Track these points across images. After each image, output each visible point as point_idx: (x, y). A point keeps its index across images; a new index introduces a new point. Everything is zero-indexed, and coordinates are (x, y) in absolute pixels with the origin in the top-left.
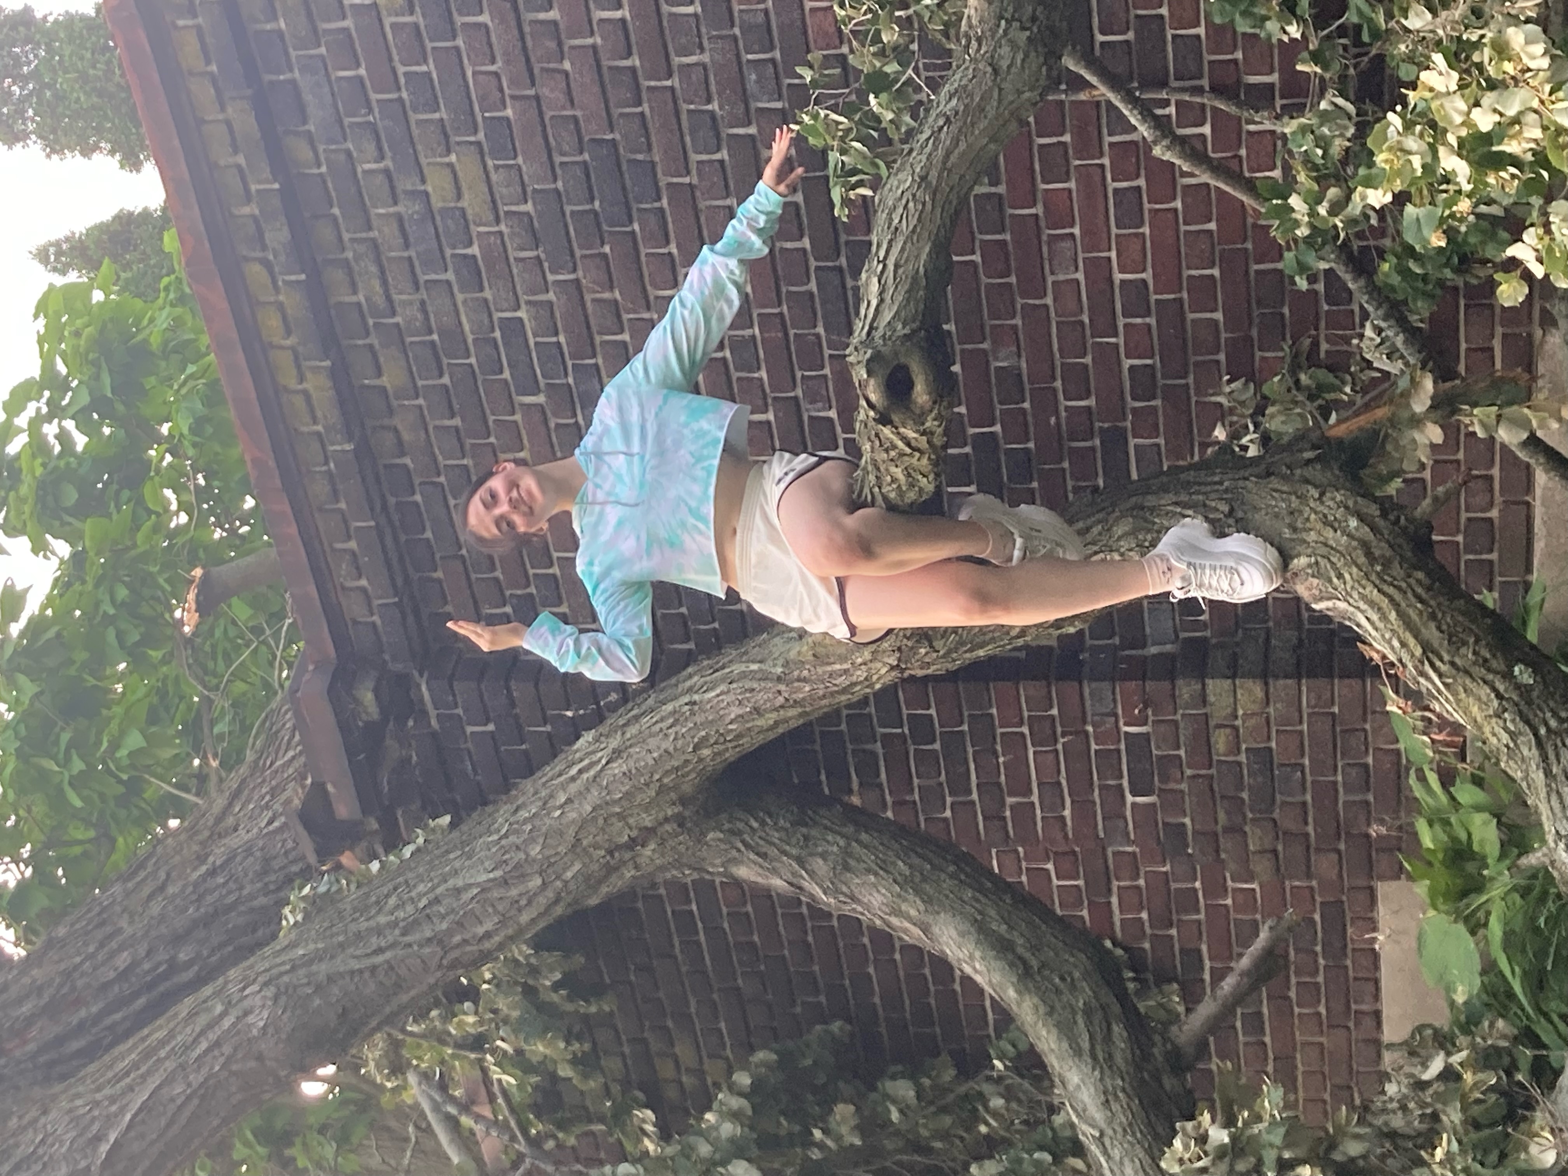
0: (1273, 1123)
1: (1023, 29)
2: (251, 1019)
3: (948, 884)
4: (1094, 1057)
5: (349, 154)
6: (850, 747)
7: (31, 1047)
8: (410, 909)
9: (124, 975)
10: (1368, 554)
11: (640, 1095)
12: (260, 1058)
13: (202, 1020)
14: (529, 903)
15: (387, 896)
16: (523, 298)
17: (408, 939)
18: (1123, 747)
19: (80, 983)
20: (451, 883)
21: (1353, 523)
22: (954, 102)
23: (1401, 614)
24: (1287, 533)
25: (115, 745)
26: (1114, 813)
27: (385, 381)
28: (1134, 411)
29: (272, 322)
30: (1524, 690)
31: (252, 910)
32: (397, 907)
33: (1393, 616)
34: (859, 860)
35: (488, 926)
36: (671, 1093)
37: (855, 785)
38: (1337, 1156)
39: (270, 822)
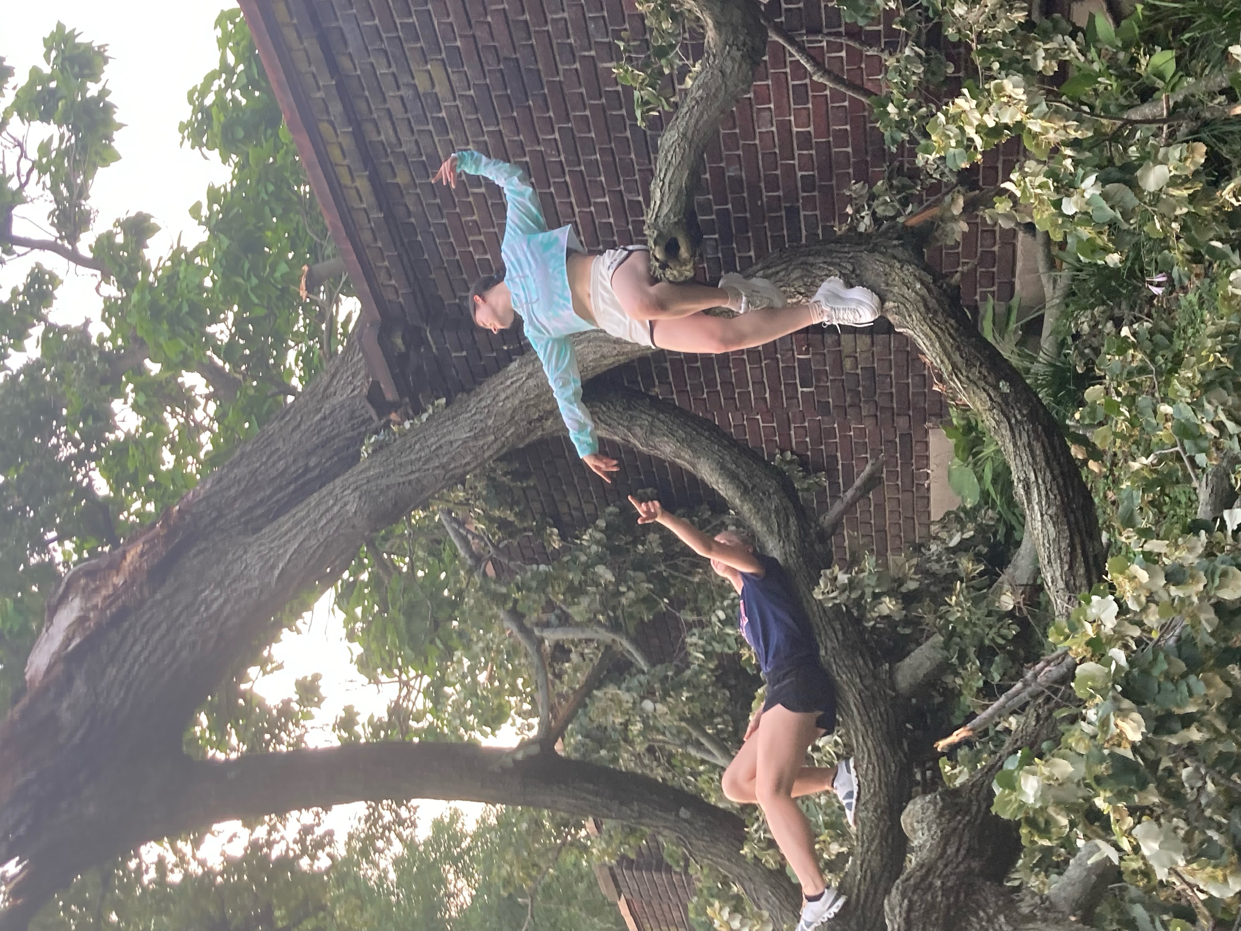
0: (870, 572)
1: (738, 50)
2: (348, 507)
3: (705, 442)
4: (780, 536)
5: (372, 65)
6: (653, 365)
7: (237, 513)
8: (427, 451)
9: (282, 474)
10: (926, 305)
11: (551, 521)
12: (354, 527)
13: (323, 508)
14: (489, 448)
15: (416, 443)
16: (470, 140)
17: (426, 467)
18: (796, 364)
19: (260, 478)
20: (447, 438)
21: (918, 286)
22: (701, 91)
23: (942, 345)
24: (883, 286)
25: (273, 270)
26: (792, 397)
27: (398, 180)
28: (803, 197)
29: (335, 153)
30: (1004, 396)
31: (347, 439)
32: (420, 450)
33: (937, 345)
34: (660, 429)
35: (468, 459)
36: (566, 519)
37: (657, 383)
38: (904, 590)
39: (353, 390)
